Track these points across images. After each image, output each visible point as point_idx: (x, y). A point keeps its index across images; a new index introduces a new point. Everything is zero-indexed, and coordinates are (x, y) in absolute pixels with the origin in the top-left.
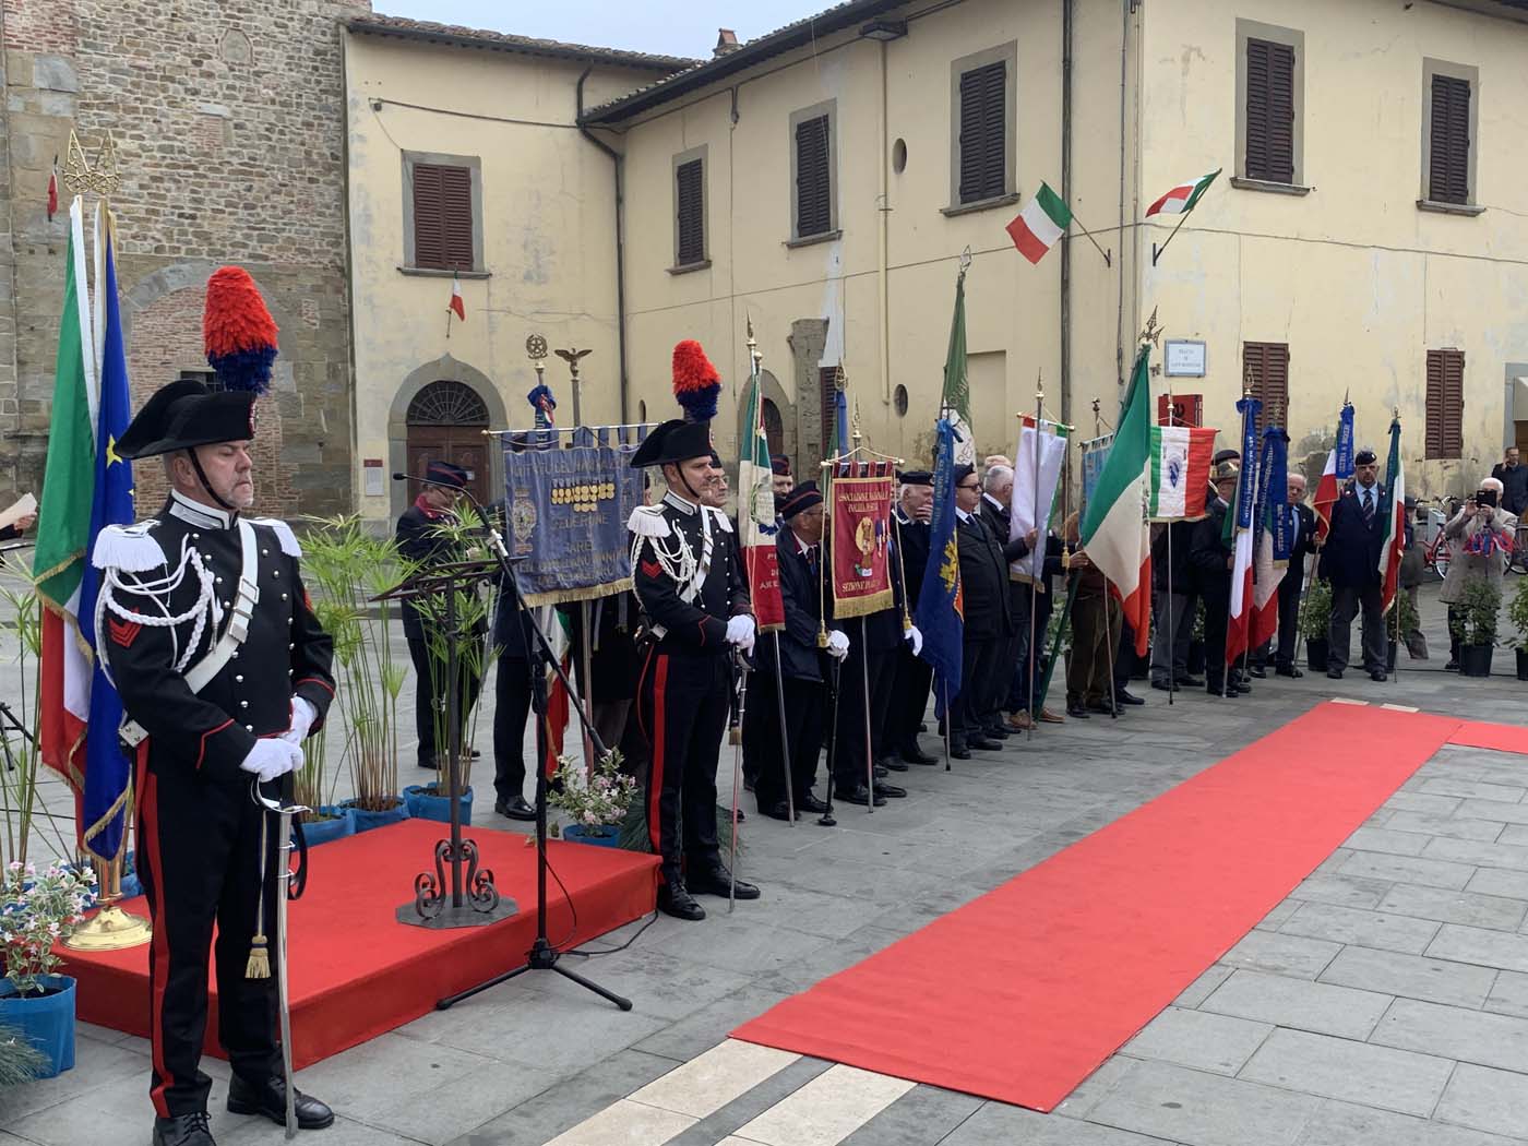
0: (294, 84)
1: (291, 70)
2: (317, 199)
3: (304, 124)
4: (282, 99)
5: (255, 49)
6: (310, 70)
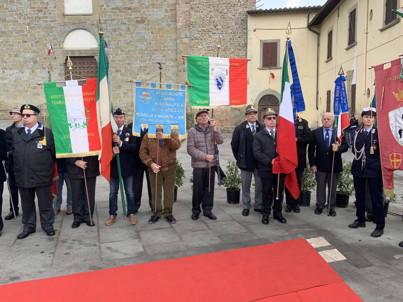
0: (237, 28)
1: (236, 25)
2: (241, 54)
3: (238, 37)
4: (234, 32)
5: (228, 22)
6: (240, 24)
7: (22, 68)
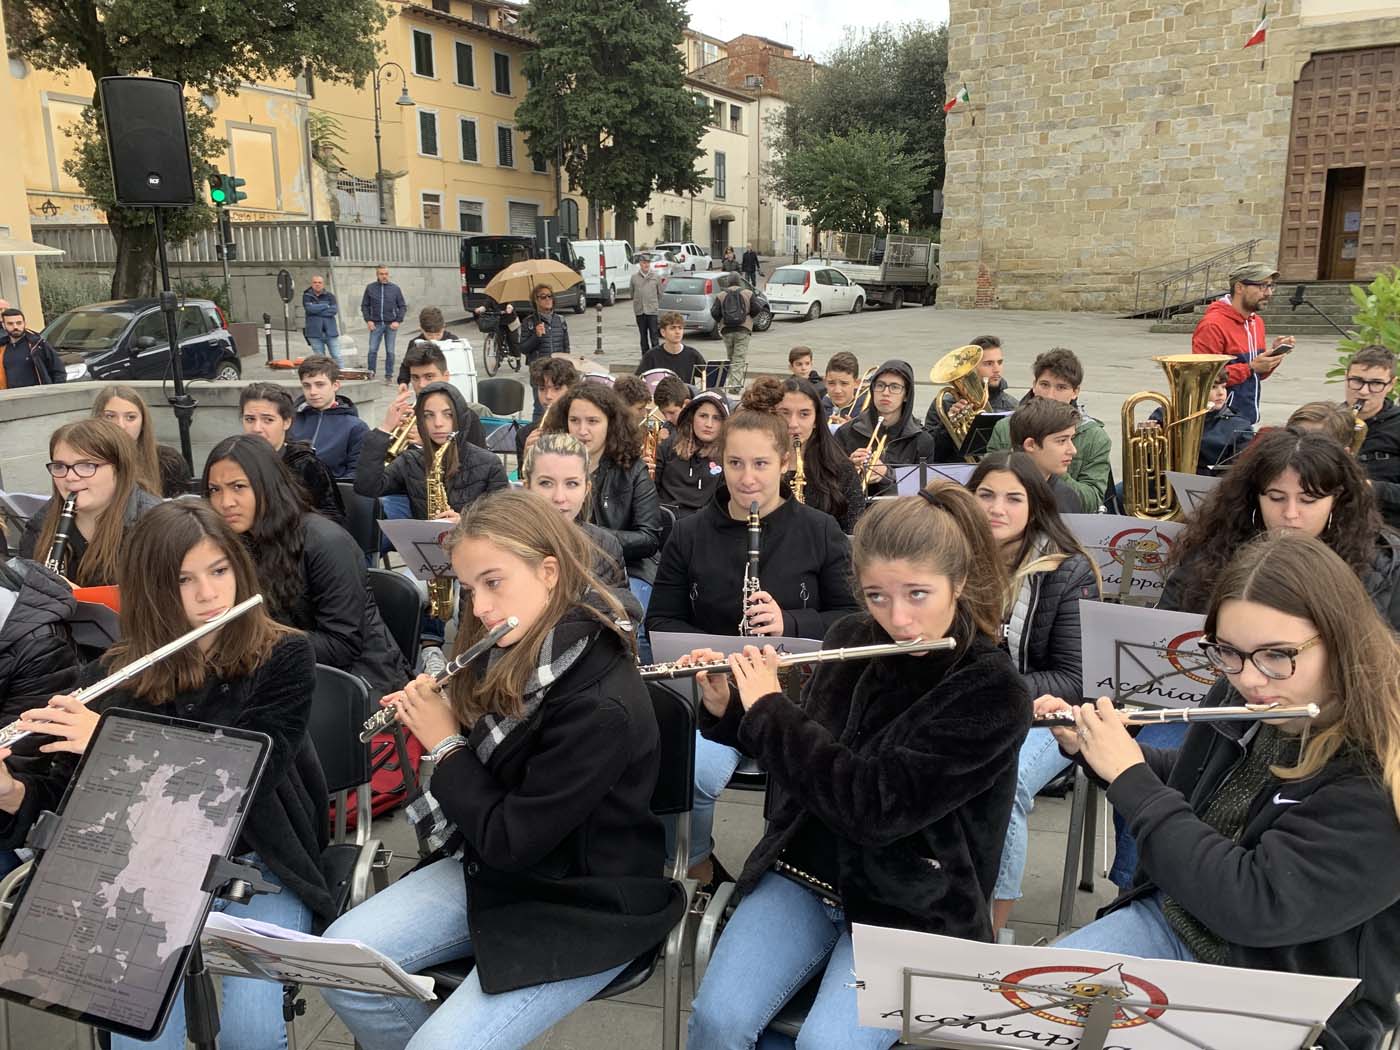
7: (1115, 116)
